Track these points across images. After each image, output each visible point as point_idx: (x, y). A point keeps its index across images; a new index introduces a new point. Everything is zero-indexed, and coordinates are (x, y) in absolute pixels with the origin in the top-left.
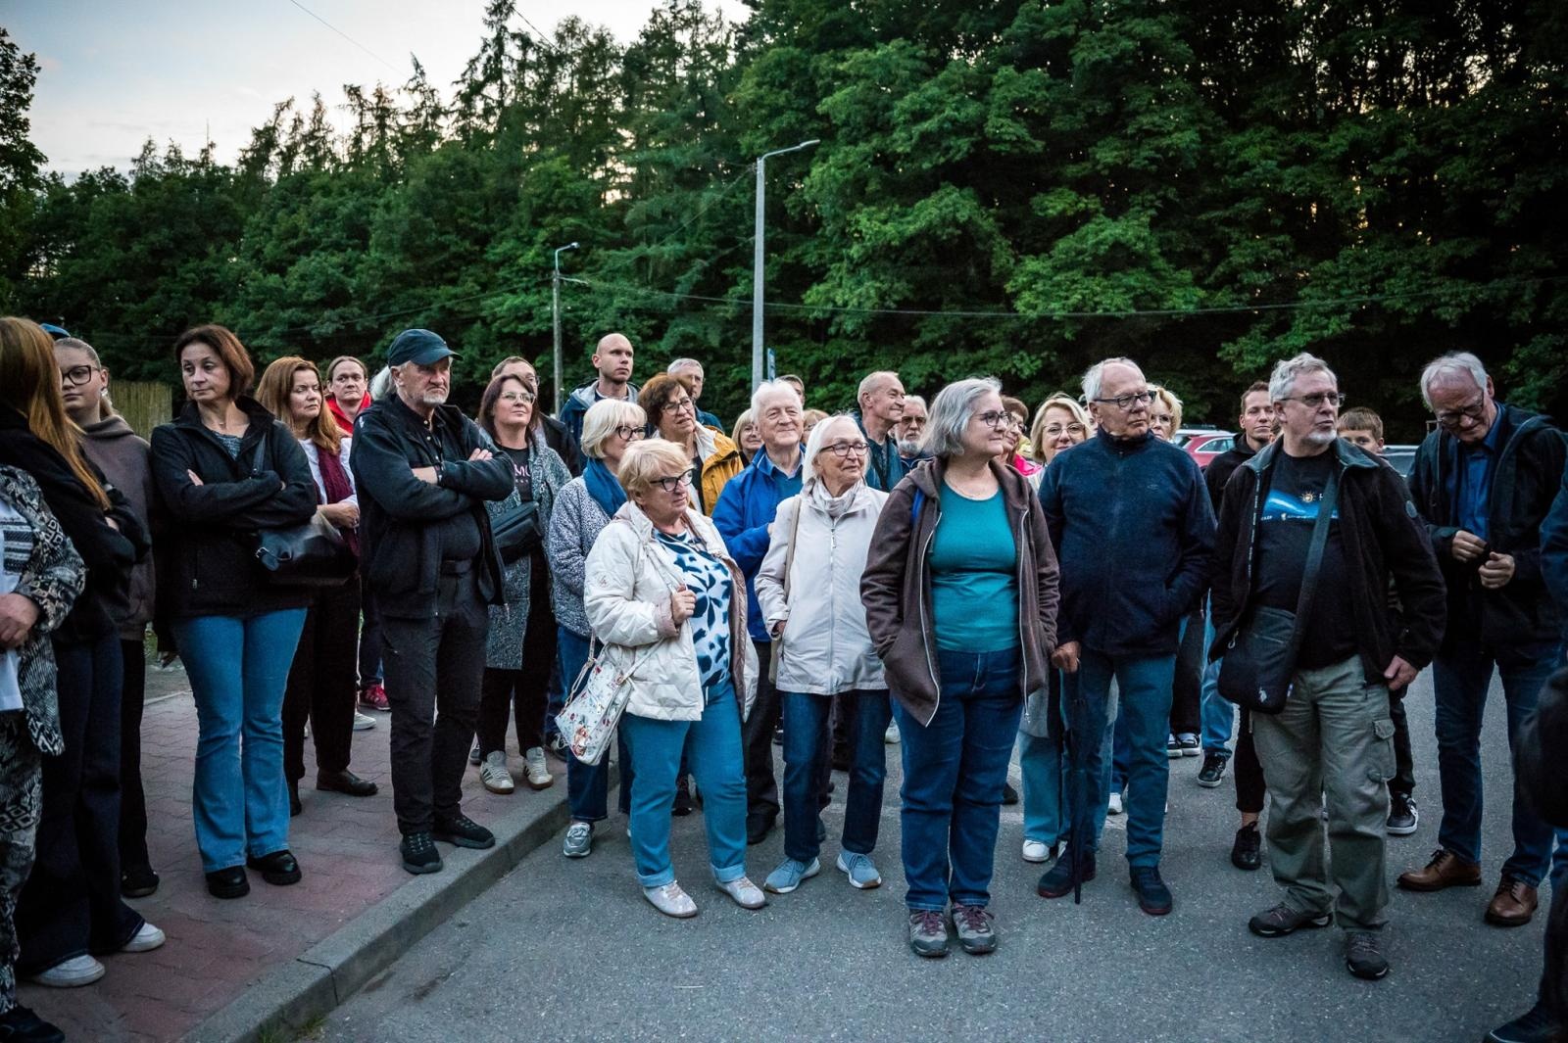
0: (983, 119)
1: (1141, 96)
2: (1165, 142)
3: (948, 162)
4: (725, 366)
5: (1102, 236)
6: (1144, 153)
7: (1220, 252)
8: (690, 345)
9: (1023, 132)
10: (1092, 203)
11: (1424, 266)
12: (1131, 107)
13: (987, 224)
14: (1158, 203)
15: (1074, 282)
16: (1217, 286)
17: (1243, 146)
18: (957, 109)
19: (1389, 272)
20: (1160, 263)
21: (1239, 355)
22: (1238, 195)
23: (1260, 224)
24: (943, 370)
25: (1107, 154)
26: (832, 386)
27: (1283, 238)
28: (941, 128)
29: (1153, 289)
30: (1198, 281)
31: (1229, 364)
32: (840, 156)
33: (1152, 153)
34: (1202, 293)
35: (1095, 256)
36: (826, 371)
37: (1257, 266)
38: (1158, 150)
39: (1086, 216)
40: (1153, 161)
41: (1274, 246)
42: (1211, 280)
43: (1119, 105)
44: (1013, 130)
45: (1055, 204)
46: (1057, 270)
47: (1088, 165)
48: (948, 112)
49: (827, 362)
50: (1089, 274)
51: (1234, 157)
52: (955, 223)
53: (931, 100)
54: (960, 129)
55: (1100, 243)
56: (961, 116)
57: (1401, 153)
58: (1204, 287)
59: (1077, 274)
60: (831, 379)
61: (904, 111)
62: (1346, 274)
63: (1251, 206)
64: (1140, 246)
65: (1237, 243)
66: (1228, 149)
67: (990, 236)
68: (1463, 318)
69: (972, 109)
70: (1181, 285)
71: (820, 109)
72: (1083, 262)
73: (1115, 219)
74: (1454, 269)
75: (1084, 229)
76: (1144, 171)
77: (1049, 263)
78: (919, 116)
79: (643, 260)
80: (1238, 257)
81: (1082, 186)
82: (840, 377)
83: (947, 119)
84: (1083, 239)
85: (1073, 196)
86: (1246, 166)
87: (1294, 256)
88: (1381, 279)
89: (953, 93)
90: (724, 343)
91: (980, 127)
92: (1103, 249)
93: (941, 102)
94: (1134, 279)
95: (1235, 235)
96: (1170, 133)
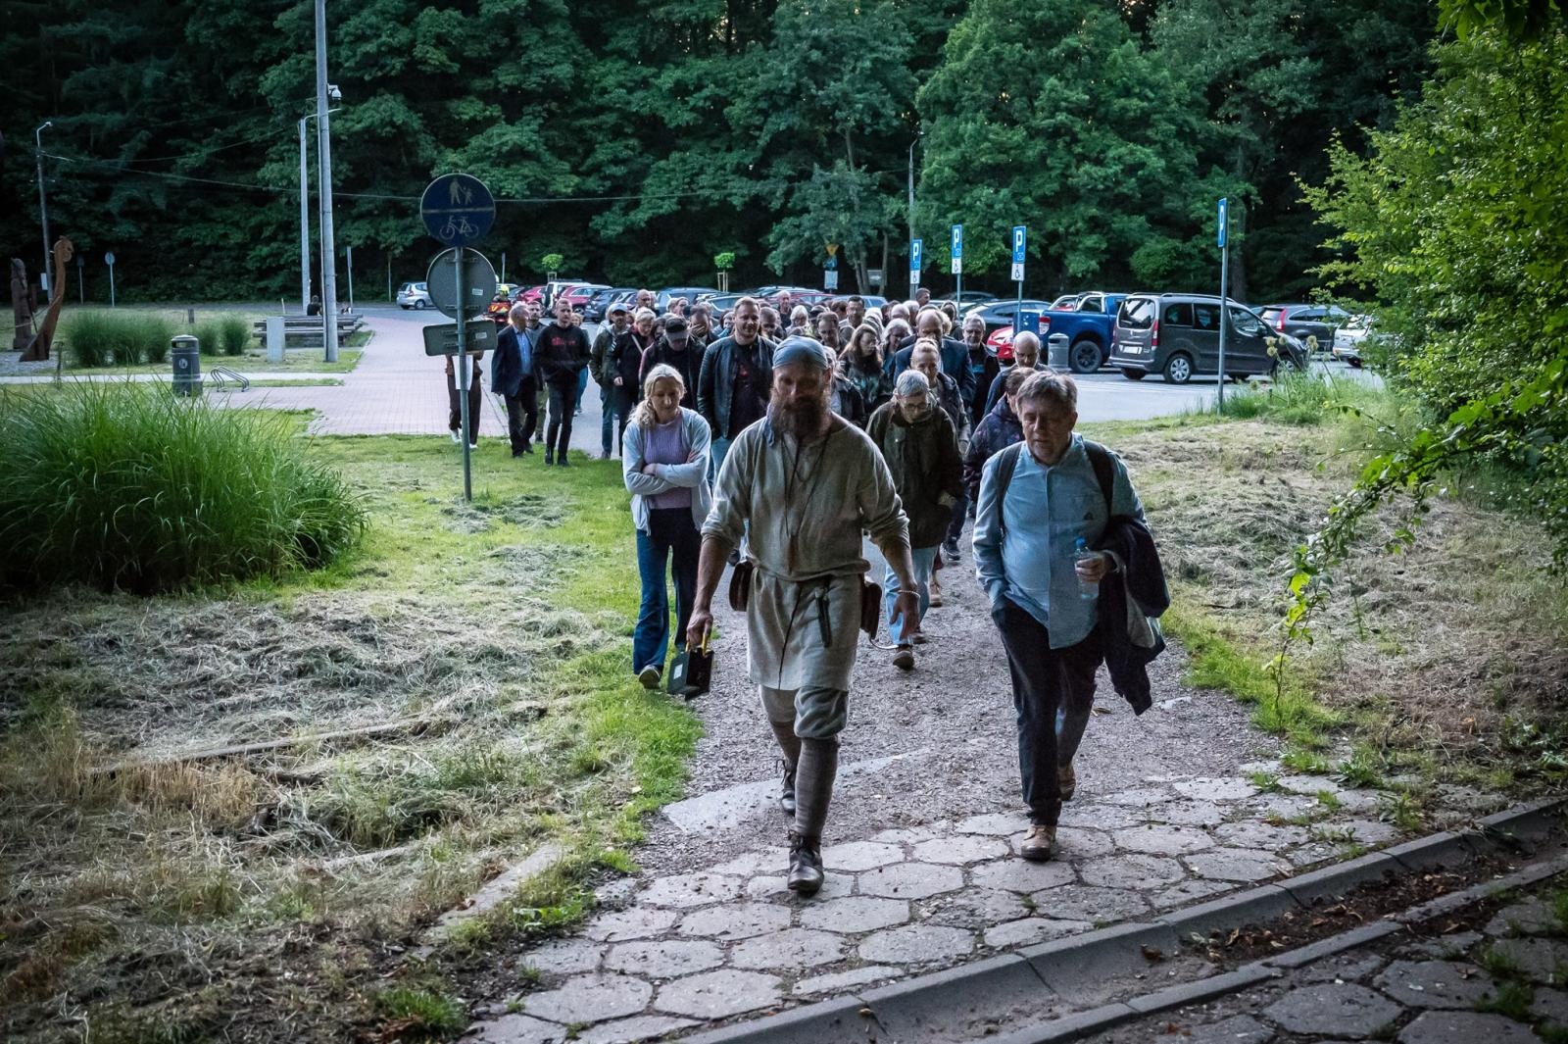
0: (412, 44)
1: (530, 37)
2: (548, 72)
3: (385, 75)
4: (169, 226)
5: (504, 139)
6: (533, 79)
7: (590, 151)
8: (136, 207)
9: (444, 58)
10: (495, 110)
11: (723, 168)
12: (524, 43)
13: (416, 124)
14: (544, 114)
15: (484, 171)
16: (588, 174)
17: (605, 75)
18: (391, 36)
19: (702, 171)
20: (547, 157)
21: (605, 227)
22: (601, 110)
23: (617, 133)
24: (377, 233)
25: (506, 76)
26: (274, 245)
27: (633, 142)
28: (379, 50)
29: (541, 176)
30: (575, 171)
31: (597, 232)
32: (293, 61)
33: (539, 79)
34: (577, 180)
35: (499, 153)
36: (267, 233)
37: (616, 161)
38: (543, 77)
39: (491, 121)
40: (539, 84)
41: (626, 147)
42: (583, 169)
43: (514, 40)
44: (436, 56)
45: (468, 109)
46: (471, 162)
47: (490, 81)
48: (384, 38)
49: (269, 224)
50: (494, 165)
51: (598, 82)
52: (392, 124)
53: (371, 26)
54: (395, 51)
55: (503, 144)
56: (395, 42)
57: (706, 92)
58: (578, 174)
59: (485, 165)
60: (272, 238)
61: (347, 34)
62: (674, 170)
63: (610, 119)
64: (532, 147)
65: (601, 143)
66: (593, 76)
67: (416, 132)
68: (745, 204)
69: (403, 36)
70: (562, 173)
71: (276, 24)
72: (490, 157)
73: (513, 124)
74: (741, 170)
75: (489, 131)
76: (533, 92)
77: (465, 156)
78: (362, 38)
79: (84, 127)
80: (601, 155)
81: (488, 97)
82: (281, 237)
83: (383, 44)
84: (489, 139)
85: (481, 105)
86: (604, 91)
87: (641, 154)
88: (697, 175)
89: (387, 21)
90: (169, 205)
91: (410, 53)
92: (505, 149)
93: (378, 28)
94: (528, 169)
95: (600, 138)
96: (552, 66)
